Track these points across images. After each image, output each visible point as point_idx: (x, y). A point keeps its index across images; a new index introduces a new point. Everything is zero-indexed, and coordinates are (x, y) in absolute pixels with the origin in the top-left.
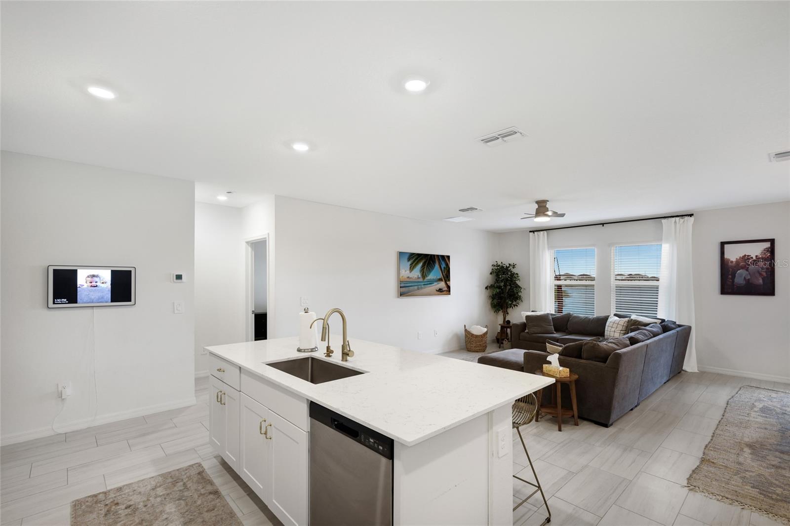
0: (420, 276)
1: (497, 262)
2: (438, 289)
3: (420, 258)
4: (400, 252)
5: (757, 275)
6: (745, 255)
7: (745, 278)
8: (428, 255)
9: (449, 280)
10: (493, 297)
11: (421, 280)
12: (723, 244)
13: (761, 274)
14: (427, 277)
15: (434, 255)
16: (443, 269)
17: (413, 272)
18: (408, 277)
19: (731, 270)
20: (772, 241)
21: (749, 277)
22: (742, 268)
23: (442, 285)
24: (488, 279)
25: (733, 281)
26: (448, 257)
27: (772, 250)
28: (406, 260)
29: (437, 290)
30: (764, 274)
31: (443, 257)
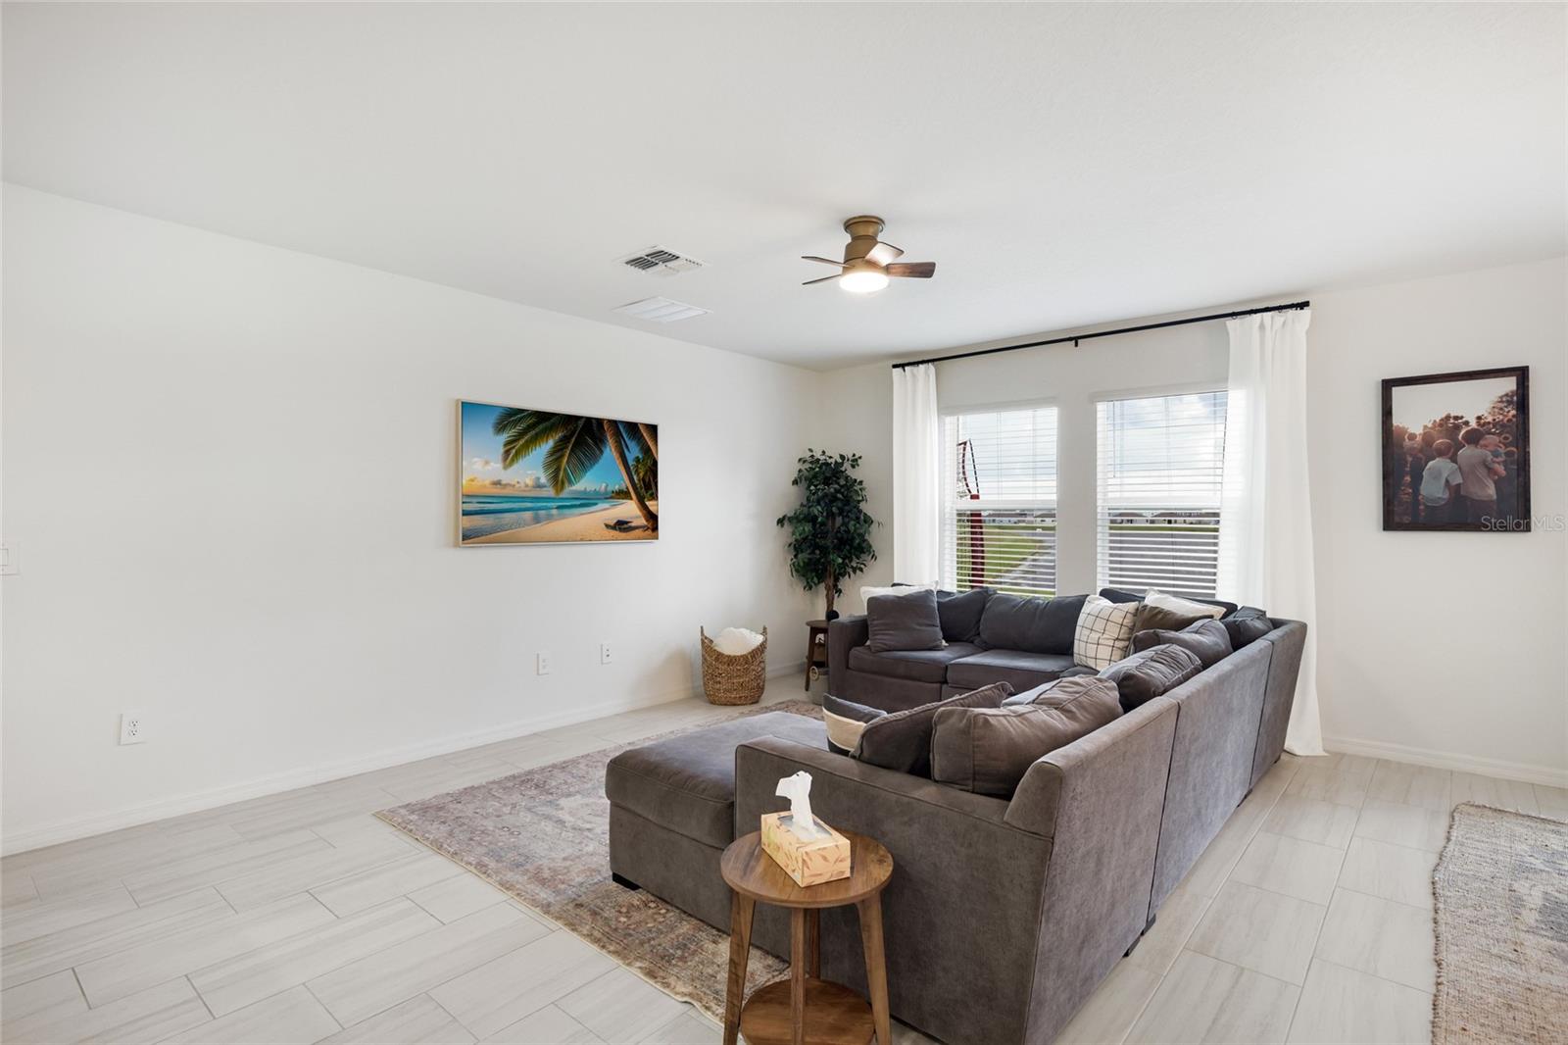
0: (543, 480)
1: (811, 450)
2: (612, 523)
3: (547, 424)
4: (462, 403)
5: (1482, 472)
6: (1448, 417)
7: (1447, 481)
8: (577, 418)
9: (654, 497)
10: (797, 547)
11: (550, 492)
12: (1388, 385)
13: (1490, 470)
14: (570, 483)
15: (600, 421)
16: (631, 463)
17: (516, 466)
18: (497, 483)
19: (1410, 459)
20: (1522, 374)
21: (1458, 480)
22: (1440, 453)
23: (629, 509)
24: (787, 497)
25: (1416, 492)
26: (653, 429)
27: (1521, 401)
28: (490, 430)
29: (607, 526)
30: (1501, 469)
31: (633, 428)
